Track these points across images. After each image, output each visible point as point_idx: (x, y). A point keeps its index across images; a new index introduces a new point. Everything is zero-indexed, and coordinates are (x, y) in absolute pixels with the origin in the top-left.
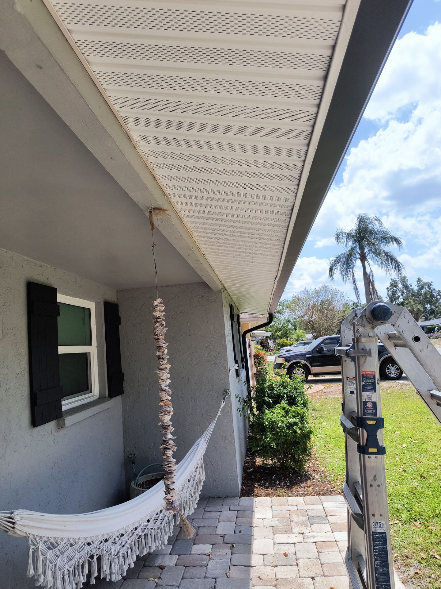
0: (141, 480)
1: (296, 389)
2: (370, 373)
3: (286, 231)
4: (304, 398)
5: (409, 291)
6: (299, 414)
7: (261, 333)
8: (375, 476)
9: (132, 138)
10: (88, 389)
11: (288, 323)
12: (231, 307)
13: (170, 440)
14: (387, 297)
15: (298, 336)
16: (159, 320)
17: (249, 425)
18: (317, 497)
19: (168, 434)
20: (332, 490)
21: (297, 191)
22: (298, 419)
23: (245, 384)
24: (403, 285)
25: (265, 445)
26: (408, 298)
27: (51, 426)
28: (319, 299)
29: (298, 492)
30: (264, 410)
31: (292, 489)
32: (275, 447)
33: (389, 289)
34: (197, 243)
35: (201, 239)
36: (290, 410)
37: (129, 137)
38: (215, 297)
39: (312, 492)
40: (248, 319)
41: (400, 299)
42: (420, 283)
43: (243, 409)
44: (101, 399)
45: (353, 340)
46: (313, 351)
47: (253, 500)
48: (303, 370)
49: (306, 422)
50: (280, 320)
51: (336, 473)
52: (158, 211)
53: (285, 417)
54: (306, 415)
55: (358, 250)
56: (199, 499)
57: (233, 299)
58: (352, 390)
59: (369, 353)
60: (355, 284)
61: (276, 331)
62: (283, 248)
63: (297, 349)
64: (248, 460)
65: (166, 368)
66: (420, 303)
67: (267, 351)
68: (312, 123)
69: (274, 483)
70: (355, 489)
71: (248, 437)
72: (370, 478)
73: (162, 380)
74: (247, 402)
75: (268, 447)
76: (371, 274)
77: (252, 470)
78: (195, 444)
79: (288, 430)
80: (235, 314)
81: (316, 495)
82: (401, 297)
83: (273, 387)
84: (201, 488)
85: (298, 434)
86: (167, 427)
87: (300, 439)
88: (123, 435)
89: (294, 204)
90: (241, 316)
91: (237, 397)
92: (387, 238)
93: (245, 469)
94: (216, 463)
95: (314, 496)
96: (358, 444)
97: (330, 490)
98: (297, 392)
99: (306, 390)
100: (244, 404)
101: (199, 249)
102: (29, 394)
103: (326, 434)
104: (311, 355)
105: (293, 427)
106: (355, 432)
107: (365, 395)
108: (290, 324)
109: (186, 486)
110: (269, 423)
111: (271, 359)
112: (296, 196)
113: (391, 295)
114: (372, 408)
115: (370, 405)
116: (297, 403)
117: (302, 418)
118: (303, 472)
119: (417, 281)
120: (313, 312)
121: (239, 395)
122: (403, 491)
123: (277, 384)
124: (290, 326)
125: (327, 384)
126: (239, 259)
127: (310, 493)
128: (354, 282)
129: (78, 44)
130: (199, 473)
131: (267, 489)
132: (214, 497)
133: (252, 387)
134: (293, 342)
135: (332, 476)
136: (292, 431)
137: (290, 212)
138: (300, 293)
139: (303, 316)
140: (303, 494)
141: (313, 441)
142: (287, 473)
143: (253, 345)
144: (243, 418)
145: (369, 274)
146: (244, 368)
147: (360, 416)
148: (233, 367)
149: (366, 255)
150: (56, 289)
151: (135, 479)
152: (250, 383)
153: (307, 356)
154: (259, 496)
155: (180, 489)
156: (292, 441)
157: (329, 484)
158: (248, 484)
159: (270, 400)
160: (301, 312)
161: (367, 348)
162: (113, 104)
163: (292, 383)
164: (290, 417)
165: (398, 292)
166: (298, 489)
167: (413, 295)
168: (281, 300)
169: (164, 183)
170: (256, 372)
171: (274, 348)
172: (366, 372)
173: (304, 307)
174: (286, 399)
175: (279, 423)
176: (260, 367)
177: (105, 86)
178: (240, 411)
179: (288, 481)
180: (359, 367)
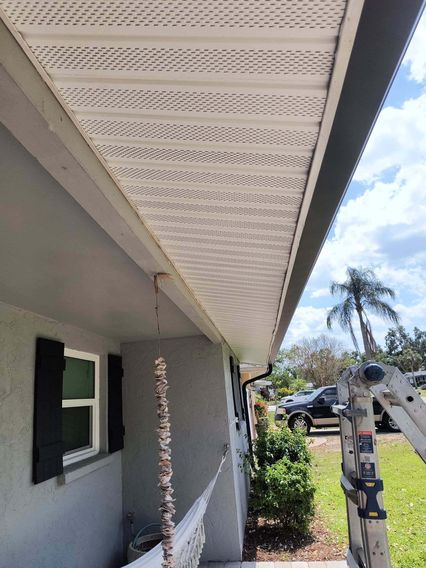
0: (140, 541)
1: (297, 443)
2: (366, 433)
3: (281, 291)
4: (307, 453)
5: (407, 341)
6: (301, 471)
7: (261, 382)
8: (377, 543)
9: (140, 216)
10: (89, 444)
11: (288, 372)
12: (231, 359)
13: (169, 502)
14: (386, 346)
15: (299, 385)
16: (160, 378)
17: (251, 482)
18: (323, 562)
19: (167, 496)
20: (338, 554)
21: (289, 258)
22: (300, 476)
23: (246, 437)
24: (401, 334)
25: (267, 504)
26: (406, 348)
27: (51, 482)
28: (318, 347)
29: (302, 556)
30: (266, 466)
31: (296, 553)
32: (277, 507)
33: (387, 338)
34: (198, 300)
35: (202, 297)
36: (292, 466)
37: (138, 216)
38: (215, 349)
39: (317, 557)
40: (248, 369)
41: (398, 348)
42: (417, 332)
43: (244, 465)
44: (101, 454)
45: (349, 399)
46: (314, 402)
47: (255, 565)
48: (304, 422)
49: (308, 479)
50: (280, 369)
51: (341, 534)
52: (162, 276)
53: (288, 474)
54: (309, 471)
55: (354, 300)
56: (198, 563)
57: (233, 350)
58: (351, 450)
59: (364, 413)
60: (353, 334)
61: (277, 380)
62: (279, 305)
63: (299, 399)
64: (250, 520)
65: (166, 426)
66: (419, 352)
67: (268, 400)
68: (299, 206)
69: (277, 545)
70: (359, 555)
71: (250, 494)
72: (372, 545)
73: (162, 439)
74: (248, 457)
75: (270, 506)
76: (368, 324)
77: (254, 531)
78: (195, 503)
79: (291, 487)
80: (235, 365)
81: (321, 560)
82: (400, 346)
83: (274, 441)
84: (201, 552)
85: (300, 492)
86: (165, 489)
87: (303, 498)
88: (122, 492)
89: (287, 269)
90: (241, 366)
91: (238, 452)
92: (381, 289)
93: (247, 530)
94: (217, 524)
95: (319, 561)
96: (358, 508)
97: (335, 554)
98: (298, 447)
99: (308, 444)
100: (245, 460)
101: (200, 306)
102: (32, 450)
103: (330, 492)
104: (312, 406)
105: (295, 485)
106: (355, 494)
107: (363, 455)
108: (290, 373)
109: (186, 549)
110: (271, 480)
111: (271, 409)
112: (288, 263)
113: (390, 344)
114: (370, 469)
115: (368, 467)
116: (299, 459)
117: (305, 475)
118: (307, 534)
119: (414, 330)
120: (312, 361)
121: (239, 450)
122: (414, 557)
123: (278, 437)
124: (290, 375)
125: (330, 437)
126: (237, 314)
127: (315, 557)
128: (352, 332)
129: (98, 148)
130: (199, 535)
131: (270, 552)
132: (215, 562)
133: (253, 441)
134: (293, 391)
135: (337, 538)
136: (295, 489)
137: (284, 275)
138: (299, 342)
139: (302, 365)
140: (308, 559)
141: (317, 499)
142: (291, 534)
143: (254, 394)
144: (244, 474)
145: (366, 324)
146: (244, 420)
147: (359, 478)
148: (233, 420)
149: (362, 306)
150: (64, 344)
151: (133, 540)
152: (250, 436)
153: (308, 407)
154: (262, 561)
155: (180, 552)
156: (295, 499)
157: (335, 548)
158: (251, 546)
159: (272, 455)
160: (300, 360)
161: (363, 409)
162: (125, 191)
163: (293, 436)
164: (292, 474)
165: (396, 341)
166: (302, 553)
167: (411, 344)
168: (281, 349)
169: (167, 251)
170: (257, 423)
171: (275, 397)
172: (362, 432)
173: (304, 356)
174: (288, 454)
175: (281, 480)
176: (261, 418)
177: (119, 178)
178: (241, 467)
179: (291, 544)
180: (356, 427)
